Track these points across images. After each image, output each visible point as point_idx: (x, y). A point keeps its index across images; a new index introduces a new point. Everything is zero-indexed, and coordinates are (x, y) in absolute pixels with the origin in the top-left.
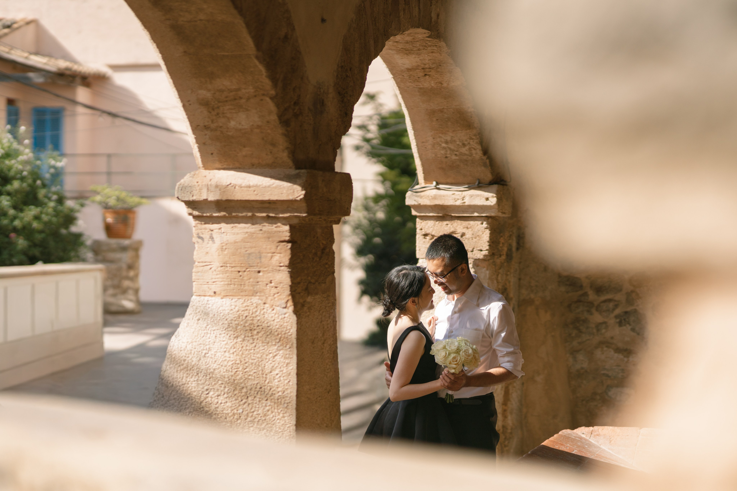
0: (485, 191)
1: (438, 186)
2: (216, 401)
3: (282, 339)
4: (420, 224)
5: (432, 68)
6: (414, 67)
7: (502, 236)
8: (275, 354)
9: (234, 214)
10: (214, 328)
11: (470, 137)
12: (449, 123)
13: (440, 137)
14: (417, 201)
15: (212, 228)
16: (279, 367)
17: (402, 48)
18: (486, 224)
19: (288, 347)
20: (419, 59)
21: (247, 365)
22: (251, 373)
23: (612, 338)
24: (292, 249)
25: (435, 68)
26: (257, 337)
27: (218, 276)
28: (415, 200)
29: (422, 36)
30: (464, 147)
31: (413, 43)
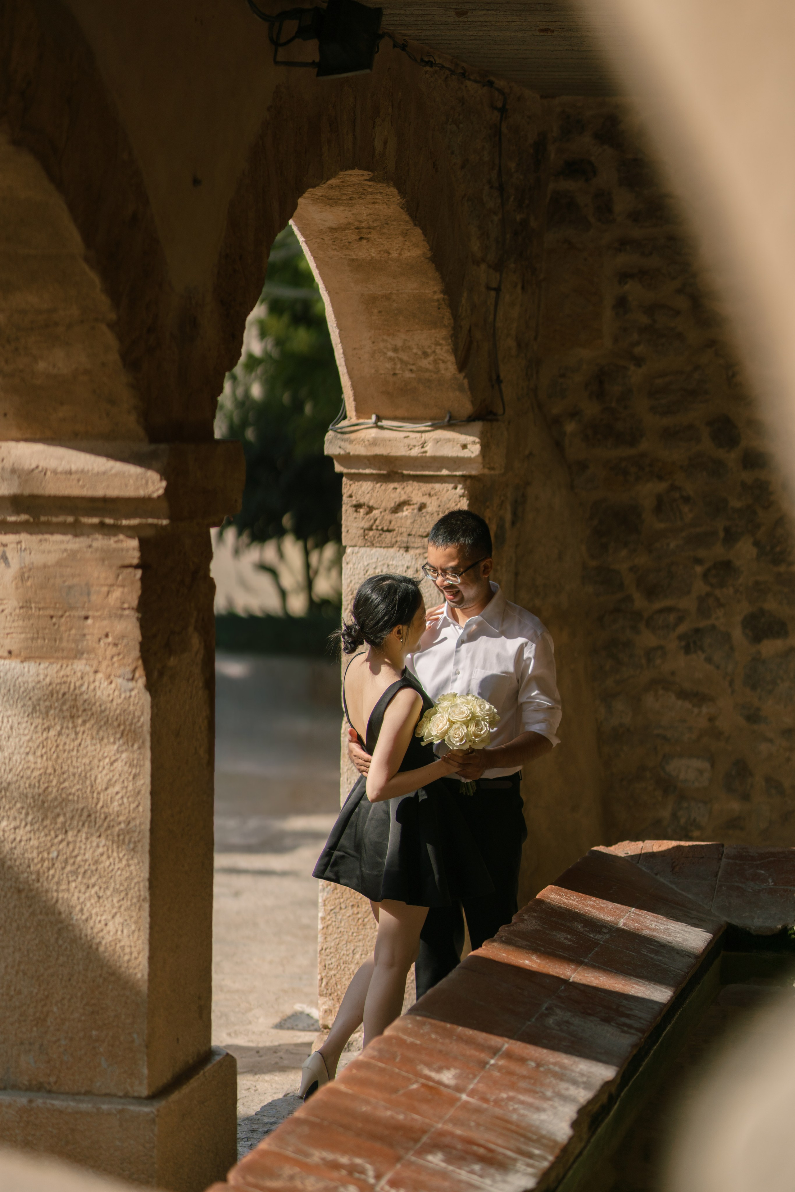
0: (462, 433)
1: (379, 424)
2: (12, 837)
3: (126, 733)
4: (348, 487)
5: (374, 228)
6: (342, 226)
7: (488, 507)
8: (113, 759)
9: (43, 519)
10: (9, 713)
11: (436, 340)
12: (401, 318)
13: (384, 340)
14: (343, 449)
15: (4, 542)
16: (121, 780)
17: (322, 196)
18: (461, 489)
19: (136, 746)
20: (350, 213)
21: (65, 776)
22: (73, 790)
23: (673, 673)
24: (143, 579)
25: (378, 228)
26: (82, 729)
27: (16, 624)
28: (340, 447)
29: (357, 178)
30: (425, 358)
31: (341, 189)
